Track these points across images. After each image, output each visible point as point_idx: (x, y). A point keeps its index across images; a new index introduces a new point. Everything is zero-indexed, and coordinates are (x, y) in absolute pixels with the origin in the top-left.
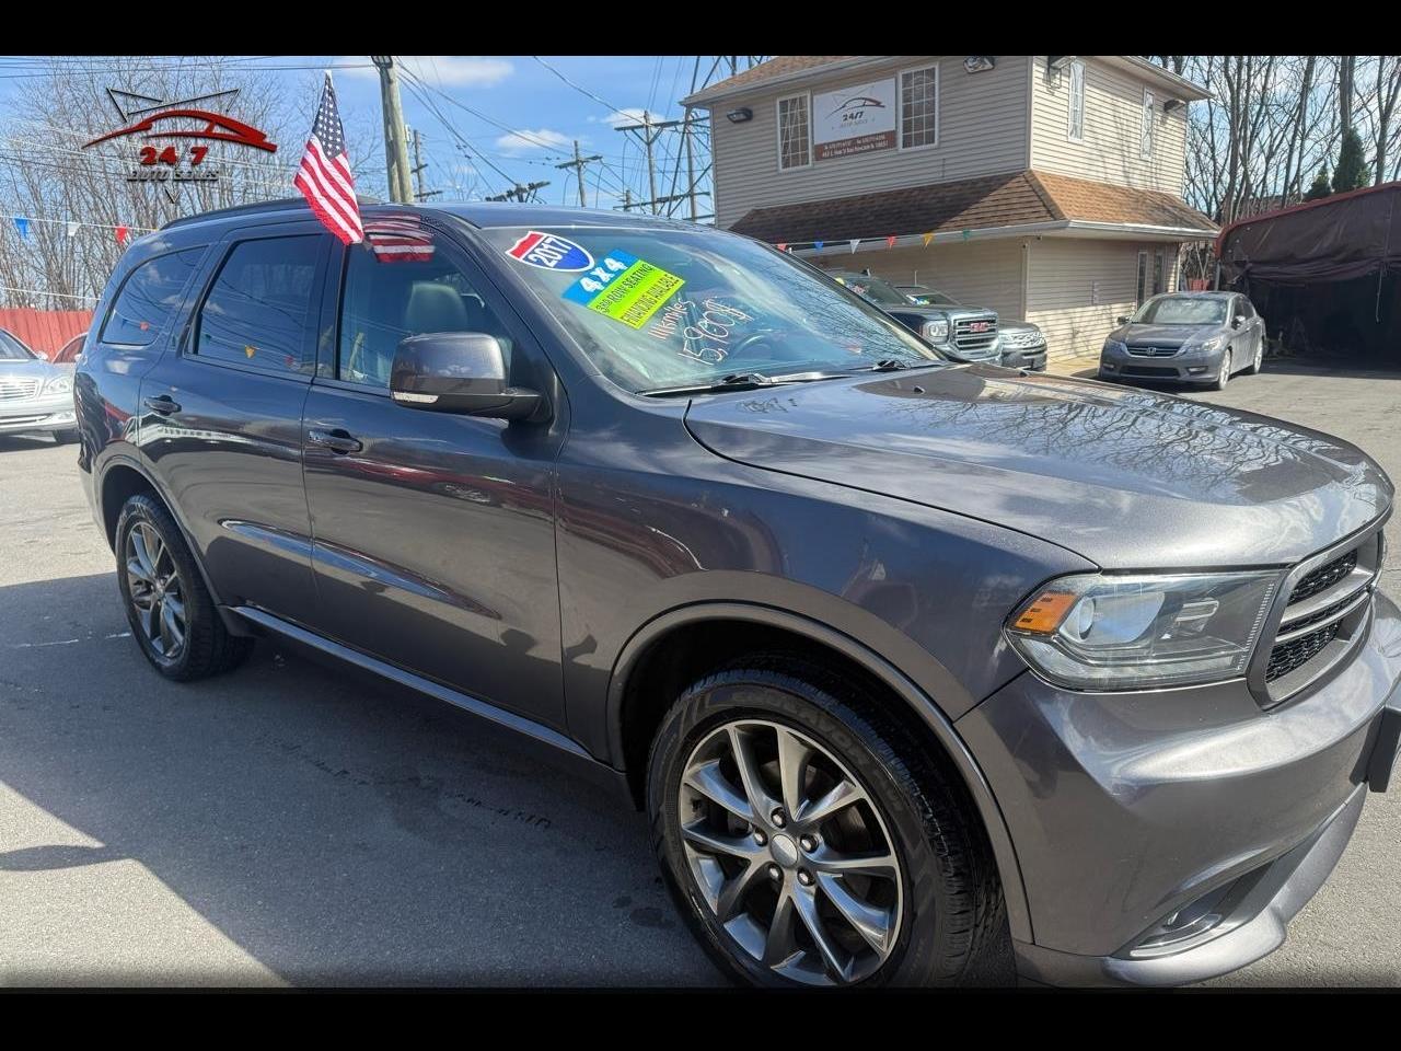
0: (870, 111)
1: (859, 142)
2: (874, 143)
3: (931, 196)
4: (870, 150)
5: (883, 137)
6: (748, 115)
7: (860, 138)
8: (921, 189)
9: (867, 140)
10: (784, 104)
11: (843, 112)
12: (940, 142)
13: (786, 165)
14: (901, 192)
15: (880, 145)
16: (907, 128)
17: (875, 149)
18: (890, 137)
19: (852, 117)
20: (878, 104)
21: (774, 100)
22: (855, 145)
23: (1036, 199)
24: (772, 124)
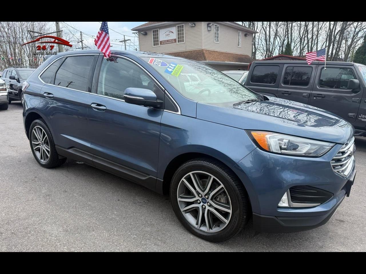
0: (171, 34)
1: (169, 41)
2: (172, 41)
3: (183, 54)
4: (171, 43)
5: (174, 40)
6: (146, 34)
7: (169, 40)
8: (181, 52)
9: (170, 41)
10: (153, 31)
11: (165, 34)
12: (185, 42)
13: (154, 45)
14: (177, 53)
15: (173, 42)
16: (178, 38)
17: (172, 43)
18: (175, 40)
19: (167, 35)
20: (172, 32)
21: (151, 30)
22: (168, 42)
23: (202, 55)
24: (151, 35)
